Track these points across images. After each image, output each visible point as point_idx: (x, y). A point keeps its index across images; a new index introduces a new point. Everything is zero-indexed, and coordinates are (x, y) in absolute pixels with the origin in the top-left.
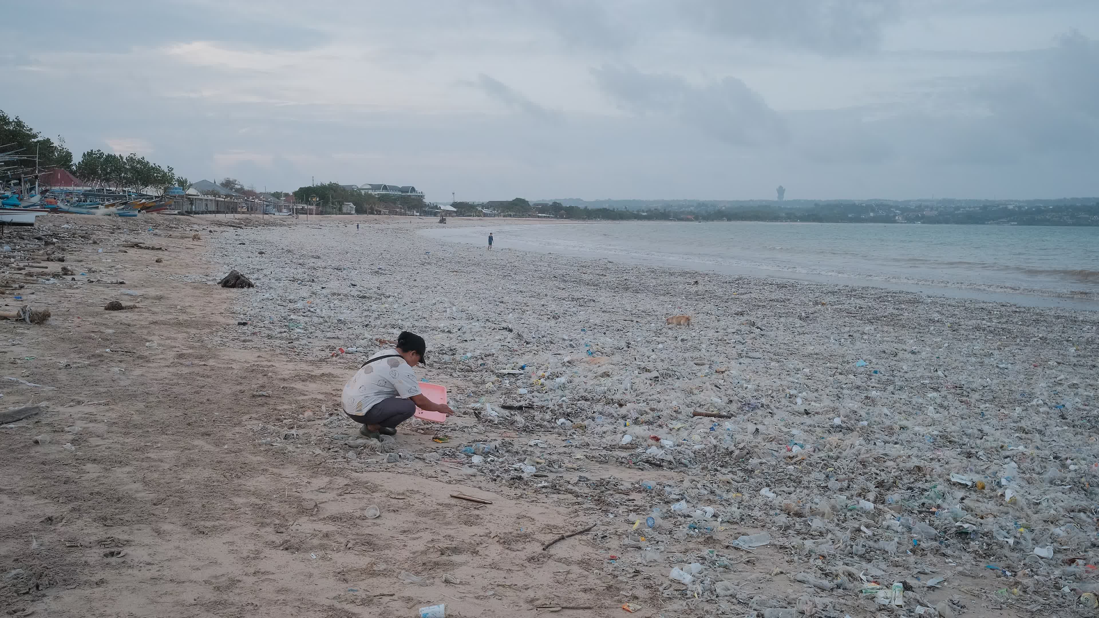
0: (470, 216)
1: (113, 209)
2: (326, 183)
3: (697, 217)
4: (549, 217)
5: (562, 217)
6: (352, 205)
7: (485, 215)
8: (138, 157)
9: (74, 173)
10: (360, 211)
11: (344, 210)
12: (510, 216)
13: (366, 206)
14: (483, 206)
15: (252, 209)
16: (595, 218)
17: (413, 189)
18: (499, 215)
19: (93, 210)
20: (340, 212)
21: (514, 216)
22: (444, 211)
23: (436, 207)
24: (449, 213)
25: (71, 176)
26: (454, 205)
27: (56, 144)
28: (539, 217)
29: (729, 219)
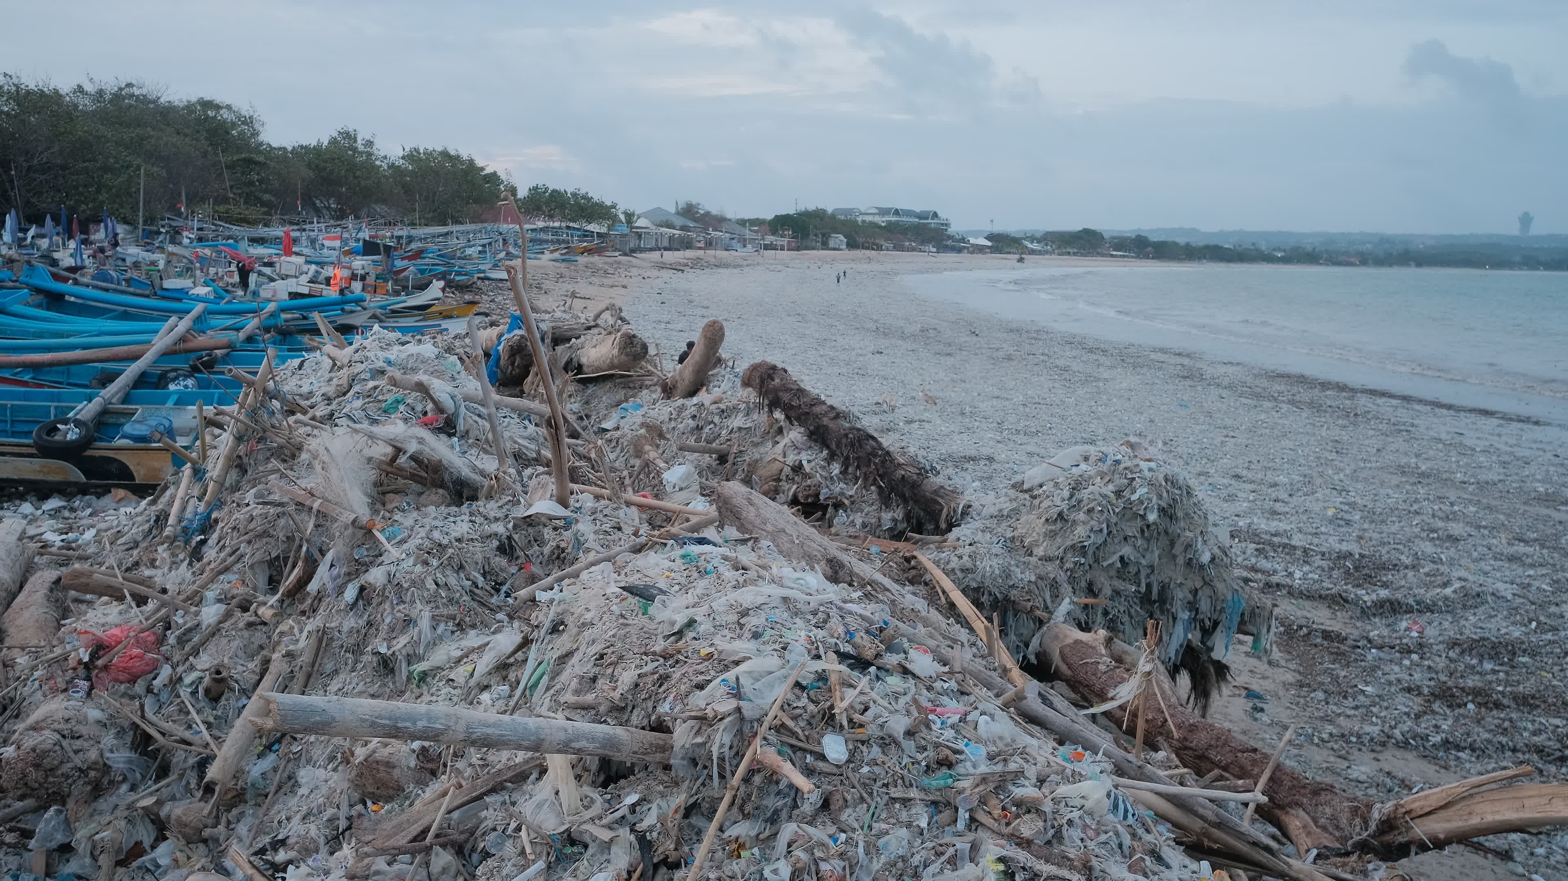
0: (1009, 253)
1: (556, 255)
2: (811, 207)
3: (1365, 259)
4: (1127, 256)
5: (1147, 257)
6: (841, 237)
7: (1033, 252)
8: (583, 192)
10: (852, 245)
11: (832, 244)
12: (1069, 253)
13: (861, 240)
14: (1032, 239)
15: (711, 244)
16: (1199, 258)
17: (935, 215)
18: (1052, 253)
19: (539, 256)
20: (825, 246)
21: (1075, 254)
22: (973, 245)
23: (963, 240)
24: (980, 249)
26: (990, 237)
27: (503, 176)
28: (1112, 256)
29: (1419, 264)
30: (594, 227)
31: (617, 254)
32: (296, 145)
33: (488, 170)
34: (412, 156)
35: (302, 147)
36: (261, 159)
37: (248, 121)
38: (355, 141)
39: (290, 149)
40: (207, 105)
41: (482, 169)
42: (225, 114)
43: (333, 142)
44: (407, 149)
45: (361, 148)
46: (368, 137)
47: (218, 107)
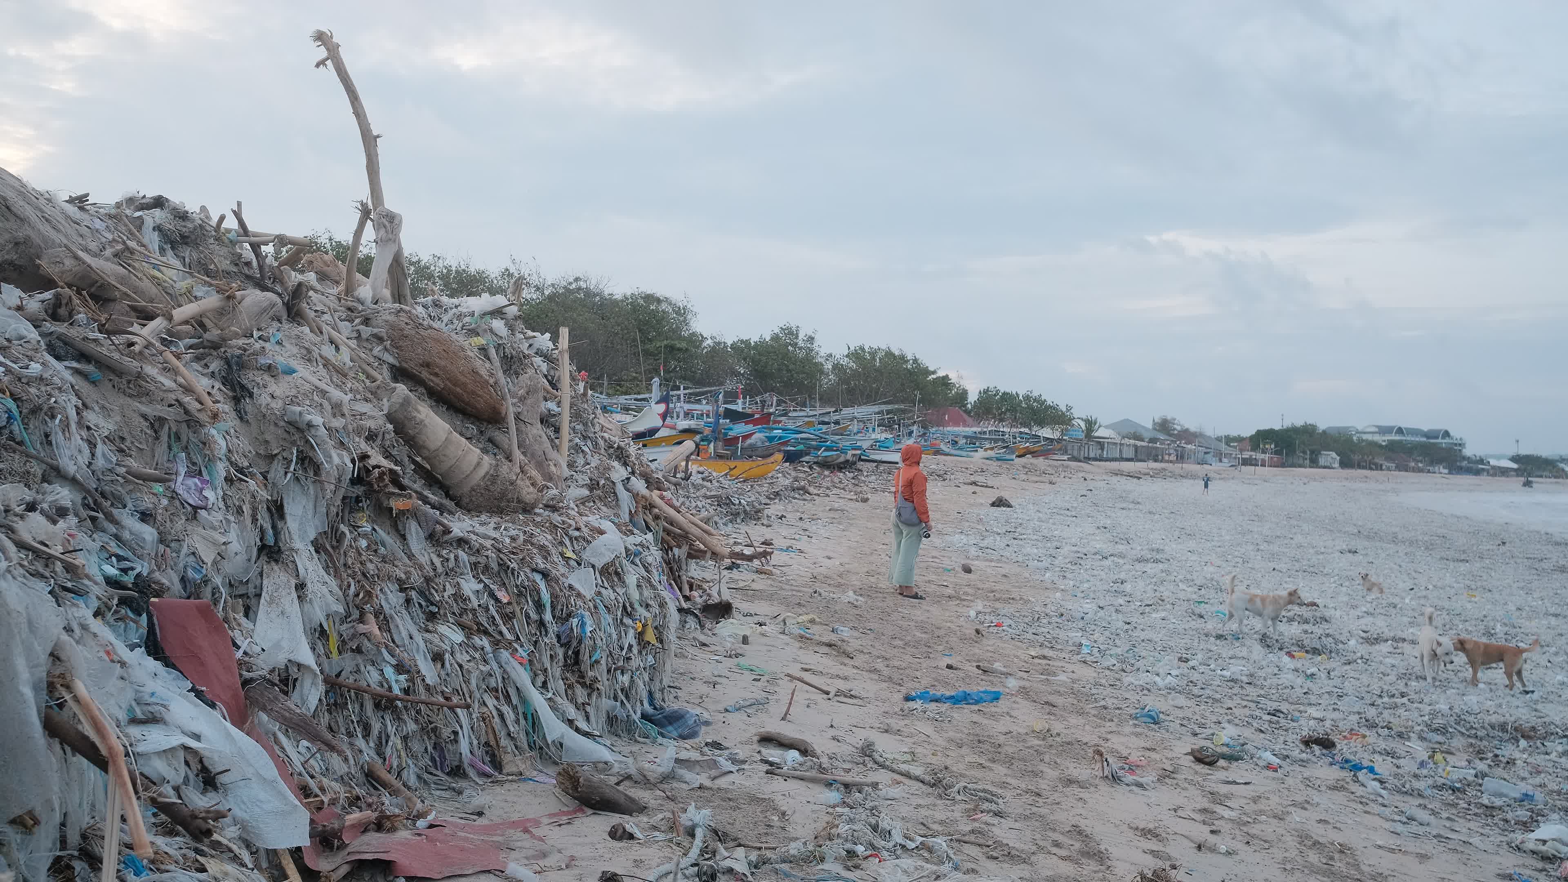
0: (1541, 476)
1: (990, 453)
2: (1299, 423)
6: (1334, 454)
8: (1035, 394)
9: (968, 412)
10: (1345, 464)
11: (1322, 461)
13: (1356, 458)
15: (1182, 457)
17: (1447, 434)
19: (972, 453)
20: (1314, 463)
22: (1494, 467)
23: (1481, 461)
24: (1503, 472)
25: (965, 416)
26: (1515, 459)
27: (954, 380)
30: (1046, 432)
31: (1065, 457)
32: (736, 340)
33: (941, 373)
34: (857, 355)
35: (742, 341)
36: (684, 345)
37: (682, 312)
38: (797, 337)
39: (729, 343)
40: (650, 298)
41: (934, 372)
42: (664, 306)
43: (775, 338)
44: (852, 348)
45: (801, 344)
46: (810, 333)
47: (659, 301)
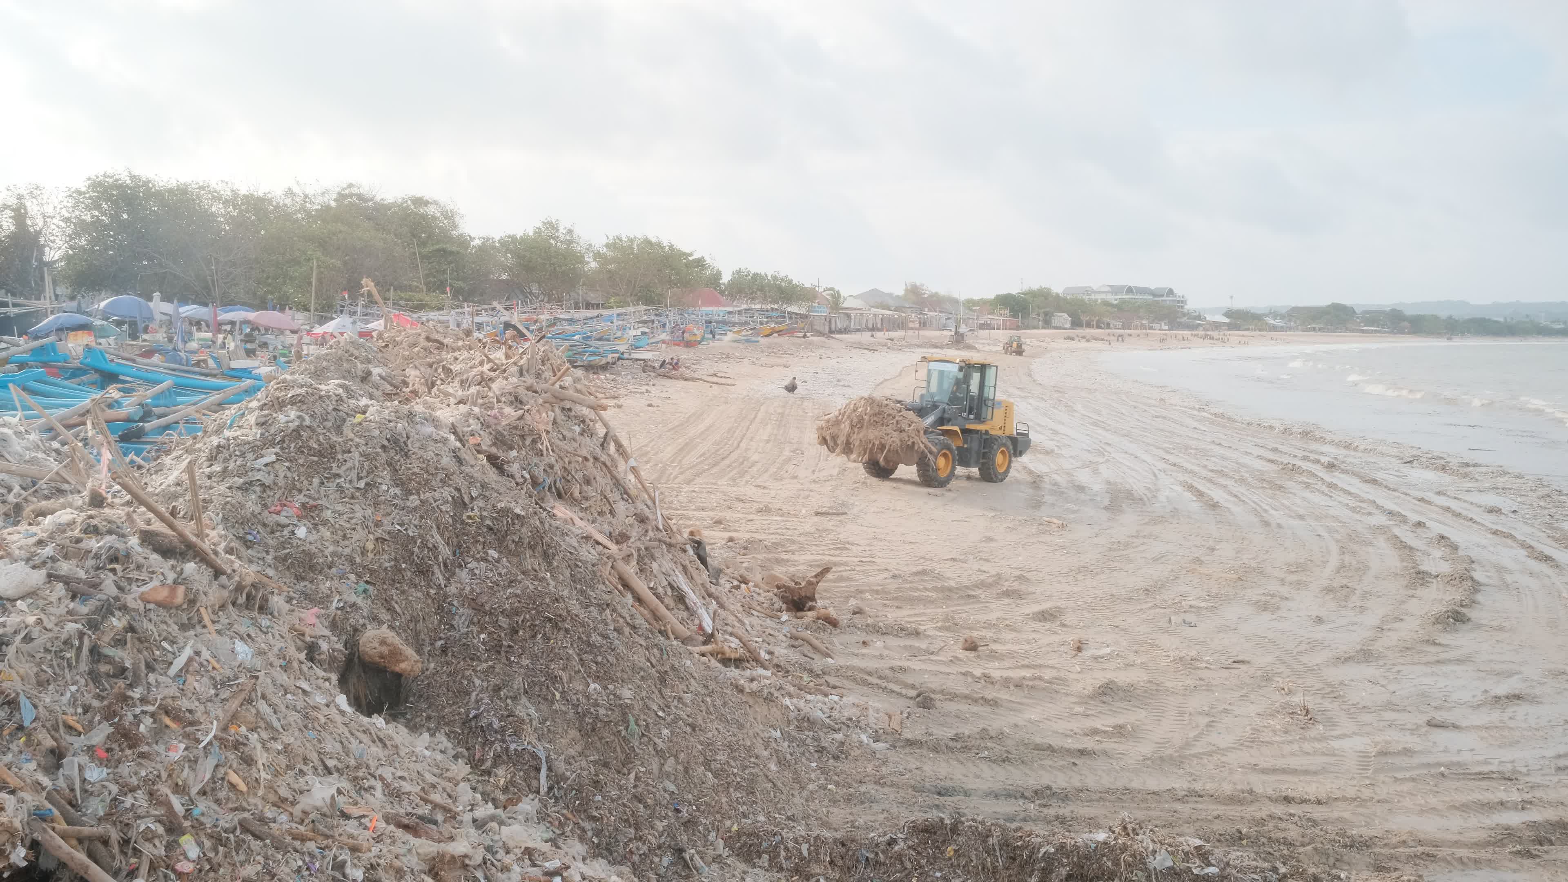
0: (1248, 330)
1: (738, 336)
2: (1035, 287)
4: (1379, 332)
5: (1401, 332)
6: (1066, 316)
7: (1274, 328)
8: (782, 274)
9: (722, 293)
10: (1076, 323)
11: (1055, 322)
12: (1314, 329)
13: (1085, 318)
14: (1275, 315)
15: (925, 324)
16: (1463, 333)
17: (1171, 292)
18: (1296, 329)
20: (1047, 324)
21: (1320, 330)
22: (1209, 323)
23: (1199, 317)
24: (1217, 326)
26: (1229, 314)
27: (708, 261)
28: (1363, 331)
30: (794, 309)
31: (810, 334)
32: (503, 235)
33: (696, 256)
34: (615, 245)
35: (509, 237)
36: (454, 249)
37: (449, 216)
38: (557, 231)
39: (497, 239)
40: (419, 202)
41: (691, 255)
42: (431, 210)
43: (538, 232)
44: (611, 238)
45: (562, 236)
46: (568, 226)
47: (427, 203)
